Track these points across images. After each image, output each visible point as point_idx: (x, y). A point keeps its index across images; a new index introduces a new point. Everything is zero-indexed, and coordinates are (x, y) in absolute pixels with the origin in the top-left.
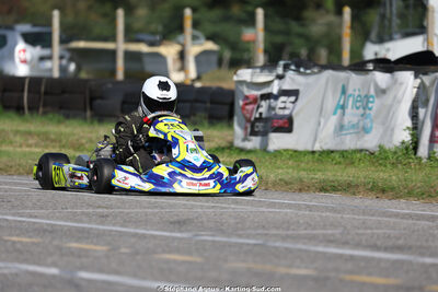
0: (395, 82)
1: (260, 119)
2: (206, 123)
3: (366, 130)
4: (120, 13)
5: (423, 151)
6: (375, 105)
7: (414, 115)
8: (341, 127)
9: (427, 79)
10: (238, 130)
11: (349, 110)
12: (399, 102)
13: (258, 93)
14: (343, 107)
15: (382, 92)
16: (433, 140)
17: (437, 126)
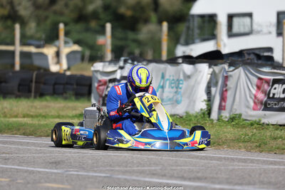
0: (196, 70)
2: (73, 98)
3: (177, 102)
4: (17, 27)
5: (214, 115)
6: (184, 85)
7: (209, 92)
8: (161, 100)
9: (217, 69)
11: (167, 89)
12: (199, 83)
13: (107, 78)
14: (163, 87)
15: (188, 77)
16: (221, 108)
17: (223, 99)
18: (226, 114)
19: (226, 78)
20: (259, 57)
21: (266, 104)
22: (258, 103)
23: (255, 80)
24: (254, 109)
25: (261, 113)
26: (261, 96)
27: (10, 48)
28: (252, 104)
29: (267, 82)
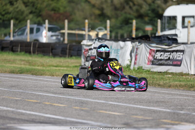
0: (125, 45)
1: (89, 56)
5: (132, 67)
6: (120, 52)
7: (131, 56)
9: (134, 44)
10: (83, 60)
12: (126, 51)
13: (88, 48)
15: (122, 48)
16: (135, 64)
17: (136, 59)
18: (136, 66)
21: (153, 62)
22: (150, 61)
23: (149, 50)
24: (148, 64)
25: (151, 66)
26: (151, 58)
28: (147, 62)
29: (154, 51)
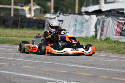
0: (91, 18)
2: (36, 29)
3: (82, 32)
5: (98, 38)
6: (85, 24)
7: (96, 28)
8: (75, 31)
9: (100, 17)
11: (78, 26)
12: (92, 24)
14: (76, 25)
15: (87, 21)
16: (101, 35)
18: (103, 37)
19: (104, 22)
20: (118, 13)
21: (121, 33)
22: (117, 32)
23: (116, 23)
24: (116, 35)
25: (119, 37)
26: (119, 30)
27: (9, 7)
28: (115, 33)
29: (122, 23)
